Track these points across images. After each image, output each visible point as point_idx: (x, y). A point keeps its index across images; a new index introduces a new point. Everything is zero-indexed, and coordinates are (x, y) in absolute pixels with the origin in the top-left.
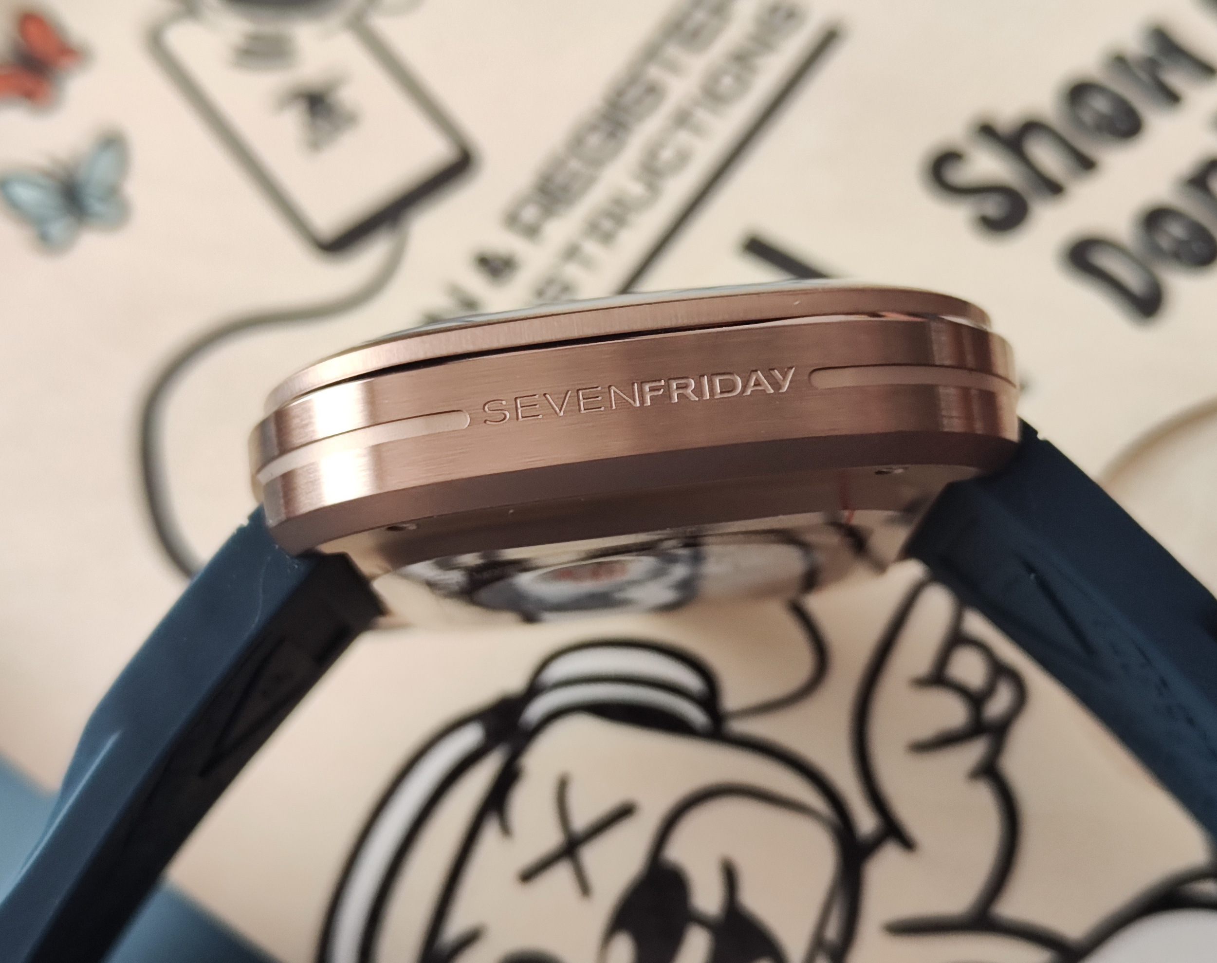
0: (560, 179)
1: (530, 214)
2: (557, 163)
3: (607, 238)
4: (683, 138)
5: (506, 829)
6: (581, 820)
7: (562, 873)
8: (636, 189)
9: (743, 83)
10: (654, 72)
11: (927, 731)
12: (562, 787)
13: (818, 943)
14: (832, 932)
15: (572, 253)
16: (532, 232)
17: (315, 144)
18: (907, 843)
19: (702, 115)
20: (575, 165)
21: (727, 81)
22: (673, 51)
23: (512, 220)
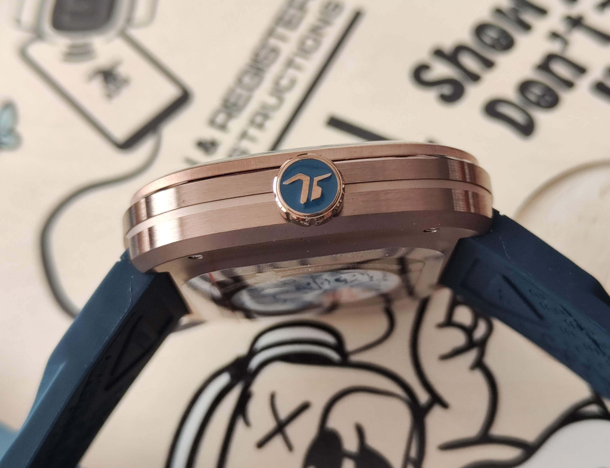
0: (233, 100)
1: (221, 118)
2: (231, 91)
3: (261, 126)
4: (291, 72)
5: (247, 423)
6: (283, 414)
7: (278, 441)
8: (272, 101)
9: (318, 43)
10: (273, 42)
11: (447, 349)
12: (273, 397)
13: (407, 459)
14: (413, 453)
15: (244, 135)
16: (223, 127)
17: (110, 96)
18: (445, 405)
19: (299, 60)
20: (239, 91)
21: (310, 43)
22: (281, 30)
23: (212, 123)
